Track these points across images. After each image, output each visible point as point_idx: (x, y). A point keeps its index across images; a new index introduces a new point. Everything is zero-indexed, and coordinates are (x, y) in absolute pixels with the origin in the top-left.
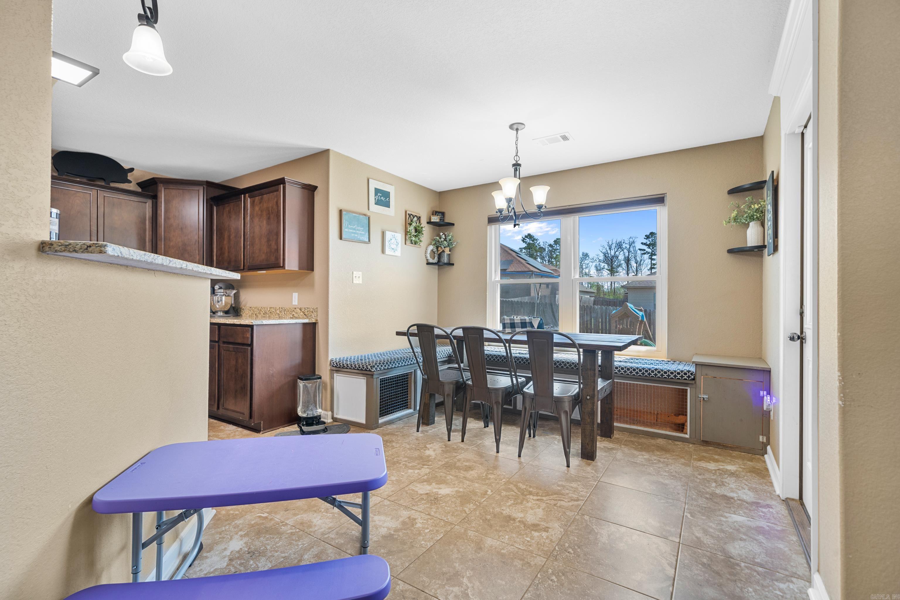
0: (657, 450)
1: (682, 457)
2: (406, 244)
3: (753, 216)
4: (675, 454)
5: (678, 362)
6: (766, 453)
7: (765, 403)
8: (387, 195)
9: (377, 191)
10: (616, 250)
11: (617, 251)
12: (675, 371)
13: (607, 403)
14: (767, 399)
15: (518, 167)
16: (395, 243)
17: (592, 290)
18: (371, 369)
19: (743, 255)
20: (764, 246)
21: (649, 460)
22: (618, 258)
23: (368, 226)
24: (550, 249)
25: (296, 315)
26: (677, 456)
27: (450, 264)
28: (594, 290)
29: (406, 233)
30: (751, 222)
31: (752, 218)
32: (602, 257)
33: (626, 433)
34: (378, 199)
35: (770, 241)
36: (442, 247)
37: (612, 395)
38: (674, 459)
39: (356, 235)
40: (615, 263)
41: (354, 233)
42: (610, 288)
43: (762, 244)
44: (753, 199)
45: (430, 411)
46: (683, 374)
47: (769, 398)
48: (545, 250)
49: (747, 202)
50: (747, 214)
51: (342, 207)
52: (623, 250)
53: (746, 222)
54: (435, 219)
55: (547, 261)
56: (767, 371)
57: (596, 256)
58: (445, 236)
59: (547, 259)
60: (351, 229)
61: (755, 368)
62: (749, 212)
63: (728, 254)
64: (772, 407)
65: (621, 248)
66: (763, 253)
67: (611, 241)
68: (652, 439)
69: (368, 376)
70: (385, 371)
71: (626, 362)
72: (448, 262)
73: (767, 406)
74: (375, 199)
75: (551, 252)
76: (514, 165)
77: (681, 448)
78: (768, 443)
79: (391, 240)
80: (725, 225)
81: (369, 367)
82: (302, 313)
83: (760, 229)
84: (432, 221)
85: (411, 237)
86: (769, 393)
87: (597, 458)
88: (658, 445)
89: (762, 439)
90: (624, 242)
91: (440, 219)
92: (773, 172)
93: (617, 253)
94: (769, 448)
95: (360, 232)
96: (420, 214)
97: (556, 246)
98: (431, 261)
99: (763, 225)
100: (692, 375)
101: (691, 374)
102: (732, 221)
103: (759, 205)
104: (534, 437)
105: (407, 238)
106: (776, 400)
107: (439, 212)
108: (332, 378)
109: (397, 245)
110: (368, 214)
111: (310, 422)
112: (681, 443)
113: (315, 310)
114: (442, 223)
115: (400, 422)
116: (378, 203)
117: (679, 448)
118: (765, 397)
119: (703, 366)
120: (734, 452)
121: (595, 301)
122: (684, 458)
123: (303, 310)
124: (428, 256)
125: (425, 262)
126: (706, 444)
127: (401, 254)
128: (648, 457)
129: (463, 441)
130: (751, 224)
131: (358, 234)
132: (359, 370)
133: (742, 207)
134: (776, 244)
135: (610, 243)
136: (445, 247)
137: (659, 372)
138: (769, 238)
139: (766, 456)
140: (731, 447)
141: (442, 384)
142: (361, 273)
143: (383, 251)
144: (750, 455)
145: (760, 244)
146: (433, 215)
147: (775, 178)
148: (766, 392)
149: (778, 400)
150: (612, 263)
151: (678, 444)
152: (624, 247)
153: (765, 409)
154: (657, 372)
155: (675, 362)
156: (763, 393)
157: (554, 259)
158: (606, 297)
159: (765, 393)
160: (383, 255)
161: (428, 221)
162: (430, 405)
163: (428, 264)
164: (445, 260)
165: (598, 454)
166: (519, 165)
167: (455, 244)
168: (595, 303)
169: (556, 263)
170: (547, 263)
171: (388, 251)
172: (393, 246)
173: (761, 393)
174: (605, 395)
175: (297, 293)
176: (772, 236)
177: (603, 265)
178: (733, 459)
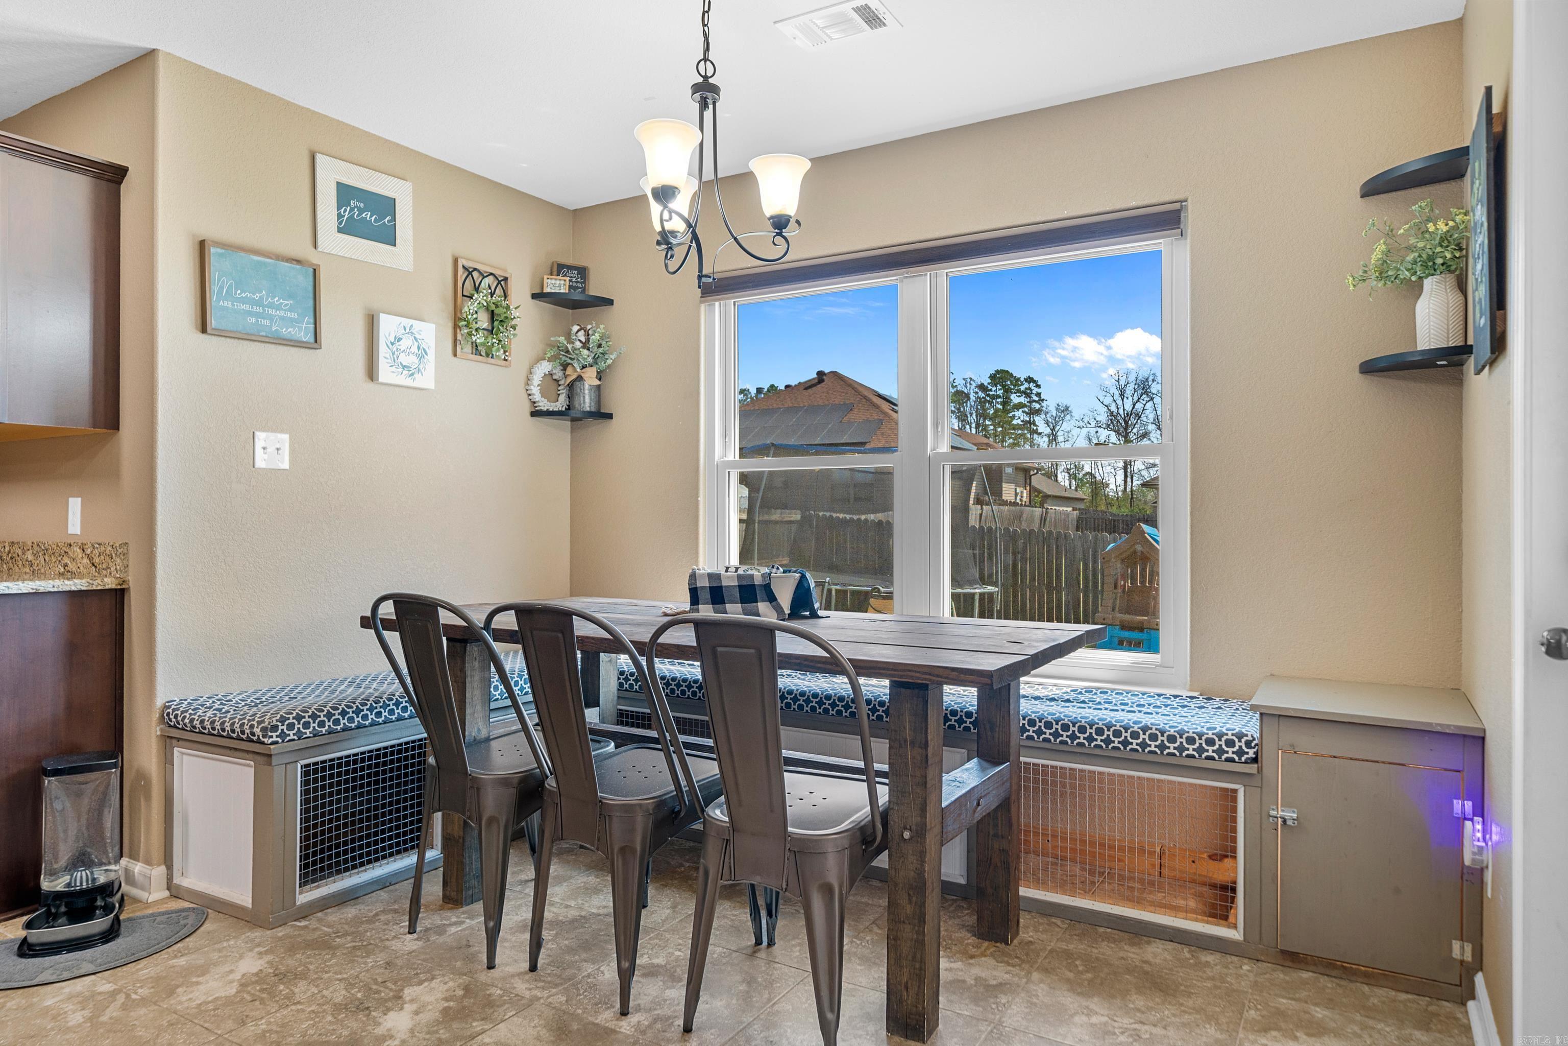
0: (1140, 990)
1: (1211, 1018)
2: (455, 355)
3: (1431, 258)
4: (1190, 1003)
5: (1217, 702)
6: (1473, 997)
7: (1467, 842)
8: (387, 206)
9: (345, 193)
10: (1136, 398)
11: (1138, 401)
12: (1200, 736)
13: (996, 835)
14: (1473, 830)
15: (709, 95)
16: (414, 349)
17: (1080, 494)
18: (264, 736)
19: (1404, 378)
20: (1466, 350)
21: (1107, 1033)
22: (1140, 417)
23: (311, 295)
24: (981, 394)
25: (72, 567)
26: (1198, 1011)
27: (602, 415)
28: (1085, 493)
29: (458, 321)
30: (1427, 277)
31: (1430, 266)
32: (1103, 418)
33: (1058, 922)
34: (351, 218)
35: (1483, 321)
36: (576, 365)
37: (1009, 810)
38: (1184, 1025)
39: (266, 322)
40: (1135, 430)
41: (257, 315)
42: (1122, 487)
43: (1460, 342)
44: (1432, 210)
45: (467, 861)
46: (1223, 743)
47: (1479, 827)
48: (969, 399)
49: (1415, 217)
50: (1416, 254)
51: (209, 231)
52: (1152, 399)
53: (1414, 278)
54: (558, 285)
55: (973, 425)
56: (1474, 737)
57: (1091, 414)
58: (587, 335)
59: (973, 418)
60: (243, 301)
61: (1439, 729)
62: (1421, 245)
63: (1362, 377)
64: (1488, 857)
65: (1146, 393)
66: (1462, 371)
67: (1125, 377)
68: (1133, 944)
69: (258, 758)
70: (318, 741)
71: (1068, 701)
72: (593, 409)
73: (1474, 854)
74: (340, 216)
75: (981, 402)
76: (696, 88)
77: (1213, 979)
78: (1478, 964)
79: (399, 340)
80: (1352, 288)
81: (257, 731)
82: (86, 561)
83: (1455, 298)
84: (547, 290)
85: (470, 334)
86: (1480, 810)
87: (940, 1026)
88: (1147, 967)
89: (1461, 950)
90: (1153, 381)
91: (570, 287)
92: (1489, 90)
93: (1139, 406)
94: (1479, 979)
95: (282, 313)
96: (505, 271)
97: (994, 389)
98: (544, 405)
99: (1462, 286)
100: (1251, 748)
101: (1248, 744)
102: (1374, 277)
103: (1451, 223)
104: (771, 943)
105: (459, 337)
106: (1501, 834)
107: (570, 268)
108: (167, 761)
109: (421, 358)
110: (315, 261)
111: (81, 903)
112: (1218, 955)
113: (122, 550)
114: (577, 296)
115: (382, 893)
116: (347, 228)
117: (1209, 978)
118: (1468, 824)
119: (1281, 718)
120: (1376, 990)
121: (1079, 519)
122: (1217, 1023)
123: (88, 552)
124: (535, 390)
125: (527, 409)
126: (1293, 961)
127: (436, 381)
128: (1105, 1019)
129: (533, 968)
130: (1428, 283)
131: (271, 318)
132: (232, 738)
133: (1402, 231)
134: (1499, 329)
135: (1122, 383)
136: (584, 367)
137: (1153, 737)
138: (1478, 315)
139: (1471, 1004)
140: (1366, 975)
141: (476, 785)
142: (286, 437)
143: (371, 373)
144: (1424, 1001)
145: (1455, 341)
146: (551, 274)
147: (1496, 109)
148: (1470, 803)
149: (1507, 835)
150: (1126, 429)
151: (1207, 964)
152: (1154, 391)
153: (1467, 862)
154: (1146, 737)
155: (1209, 699)
156: (1463, 805)
157: (990, 419)
158: (1114, 510)
159: (1469, 805)
160: (371, 385)
161: (537, 291)
162: (467, 844)
163: (536, 413)
164: (586, 402)
165: (944, 1012)
166: (715, 89)
167: (613, 357)
168: (1081, 524)
169: (995, 430)
170: (974, 431)
171: (385, 373)
172: (410, 360)
173: (1457, 804)
174: (978, 816)
175: (79, 499)
176: (1486, 304)
177: (1104, 434)
178: (1371, 1023)
